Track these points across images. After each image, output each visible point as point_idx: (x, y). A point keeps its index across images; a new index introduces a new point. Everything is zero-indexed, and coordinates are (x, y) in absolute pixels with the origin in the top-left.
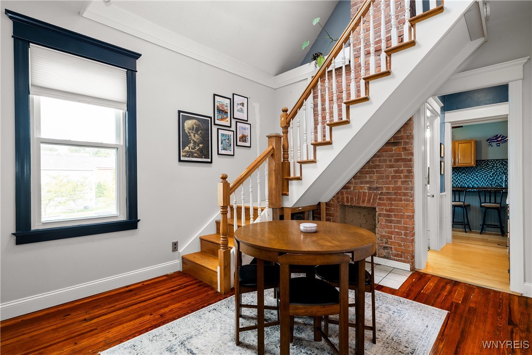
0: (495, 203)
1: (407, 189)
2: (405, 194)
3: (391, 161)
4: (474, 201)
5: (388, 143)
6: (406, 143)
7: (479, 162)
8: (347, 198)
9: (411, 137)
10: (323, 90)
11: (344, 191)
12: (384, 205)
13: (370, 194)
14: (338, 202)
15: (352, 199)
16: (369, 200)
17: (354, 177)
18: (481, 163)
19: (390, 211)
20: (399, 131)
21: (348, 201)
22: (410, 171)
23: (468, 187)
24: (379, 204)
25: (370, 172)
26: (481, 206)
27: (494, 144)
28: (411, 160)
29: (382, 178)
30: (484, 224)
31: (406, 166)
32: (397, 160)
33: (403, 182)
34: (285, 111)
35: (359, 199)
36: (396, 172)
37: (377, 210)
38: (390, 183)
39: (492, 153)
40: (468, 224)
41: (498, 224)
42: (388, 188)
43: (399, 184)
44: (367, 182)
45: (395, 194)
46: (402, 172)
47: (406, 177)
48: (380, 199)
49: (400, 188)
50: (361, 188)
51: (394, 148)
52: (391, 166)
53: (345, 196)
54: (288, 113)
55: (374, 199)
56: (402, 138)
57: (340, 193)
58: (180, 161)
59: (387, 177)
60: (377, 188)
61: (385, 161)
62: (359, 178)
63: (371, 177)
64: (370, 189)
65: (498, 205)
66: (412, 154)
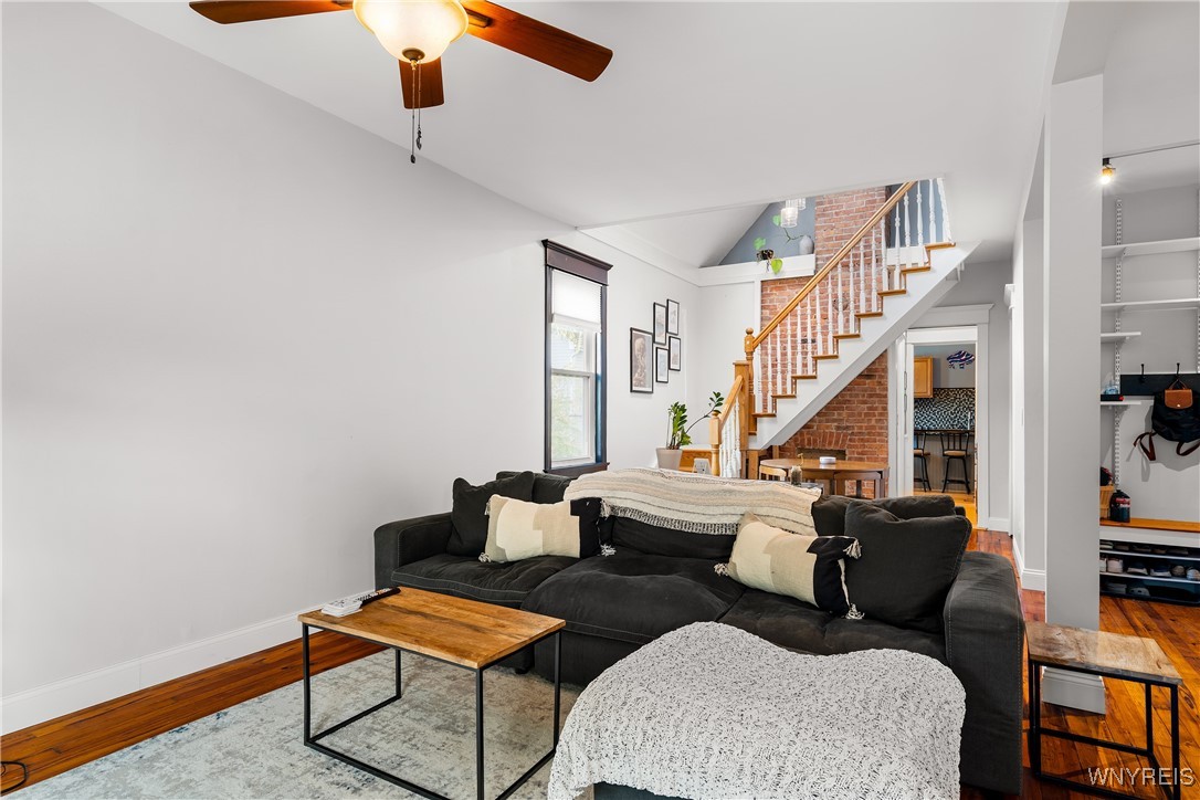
0: (960, 450)
1: (881, 428)
2: (880, 434)
3: (864, 396)
4: (934, 449)
5: (861, 376)
6: (881, 377)
7: (936, 391)
8: (809, 440)
9: (885, 370)
10: (804, 316)
11: (805, 431)
12: (856, 447)
13: (838, 435)
14: (797, 445)
15: (815, 441)
16: (837, 442)
17: (818, 414)
18: (940, 393)
19: (862, 453)
20: (873, 363)
21: (809, 444)
22: (885, 409)
23: (929, 430)
24: (850, 446)
25: (838, 409)
26: (944, 455)
27: (957, 365)
28: (886, 396)
29: (852, 415)
30: (946, 480)
31: (880, 402)
32: (871, 396)
33: (878, 421)
34: (750, 333)
35: (824, 441)
36: (870, 409)
37: (847, 453)
38: (863, 421)
39: (953, 378)
40: (928, 481)
41: (964, 479)
42: (861, 427)
43: (873, 422)
44: (834, 421)
45: (869, 434)
46: (876, 409)
47: (881, 414)
48: (850, 440)
49: (874, 427)
50: (827, 427)
51: (867, 381)
52: (864, 402)
53: (806, 437)
54: (755, 335)
55: (843, 440)
56: (876, 370)
57: (800, 433)
58: (632, 391)
59: (860, 414)
60: (847, 428)
61: (857, 395)
62: (825, 414)
63: (839, 414)
64: (838, 428)
65: (964, 453)
66: (887, 389)
